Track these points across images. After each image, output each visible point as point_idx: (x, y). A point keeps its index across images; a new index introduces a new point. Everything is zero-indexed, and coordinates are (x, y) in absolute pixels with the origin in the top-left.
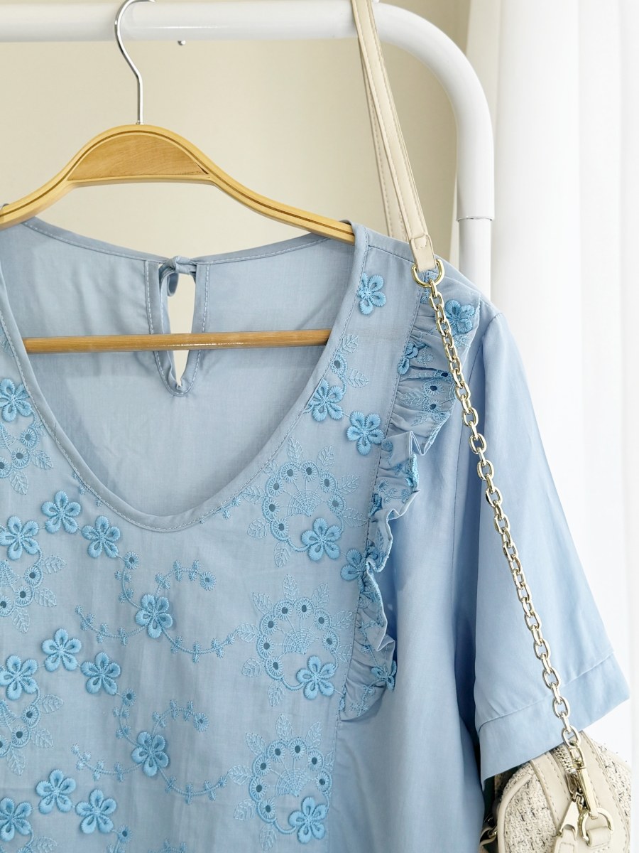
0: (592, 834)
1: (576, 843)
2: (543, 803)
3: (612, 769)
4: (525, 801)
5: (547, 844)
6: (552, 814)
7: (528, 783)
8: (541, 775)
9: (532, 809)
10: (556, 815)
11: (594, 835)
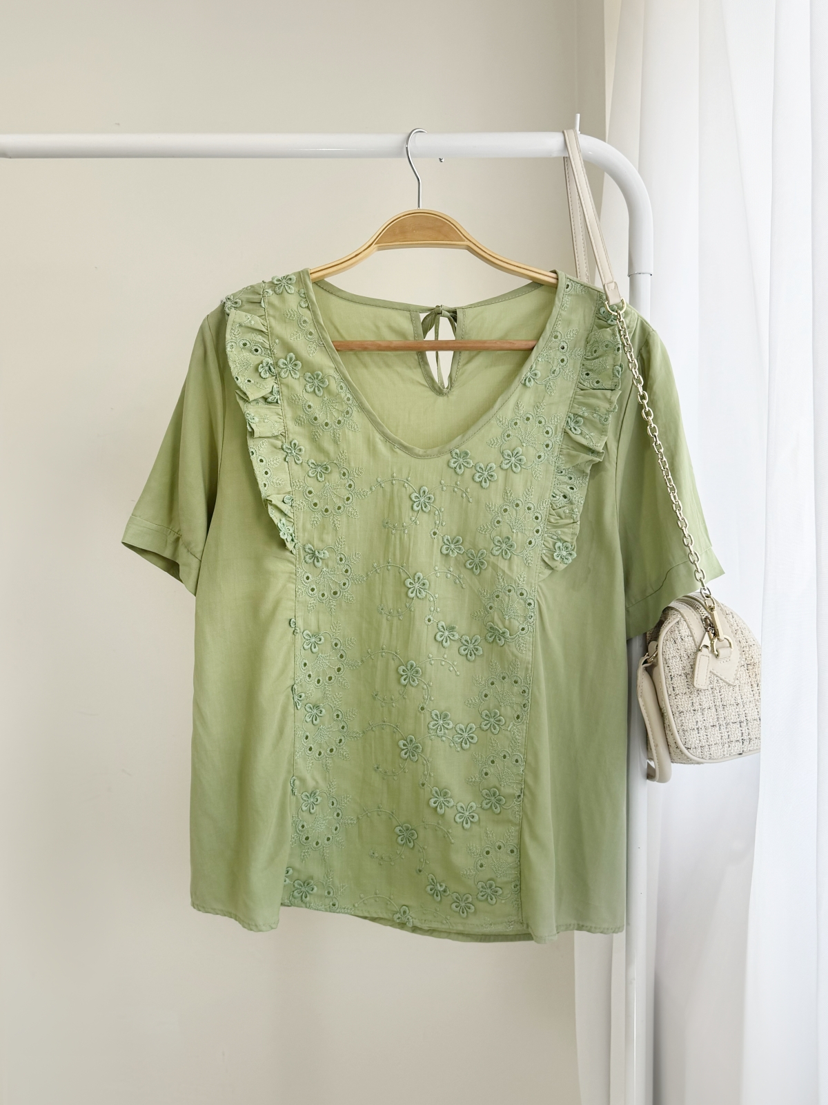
1: (710, 655)
2: (688, 633)
3: (731, 616)
4: (677, 632)
5: (691, 657)
6: (694, 640)
8: (687, 618)
9: (681, 636)
10: (696, 640)
11: (721, 651)
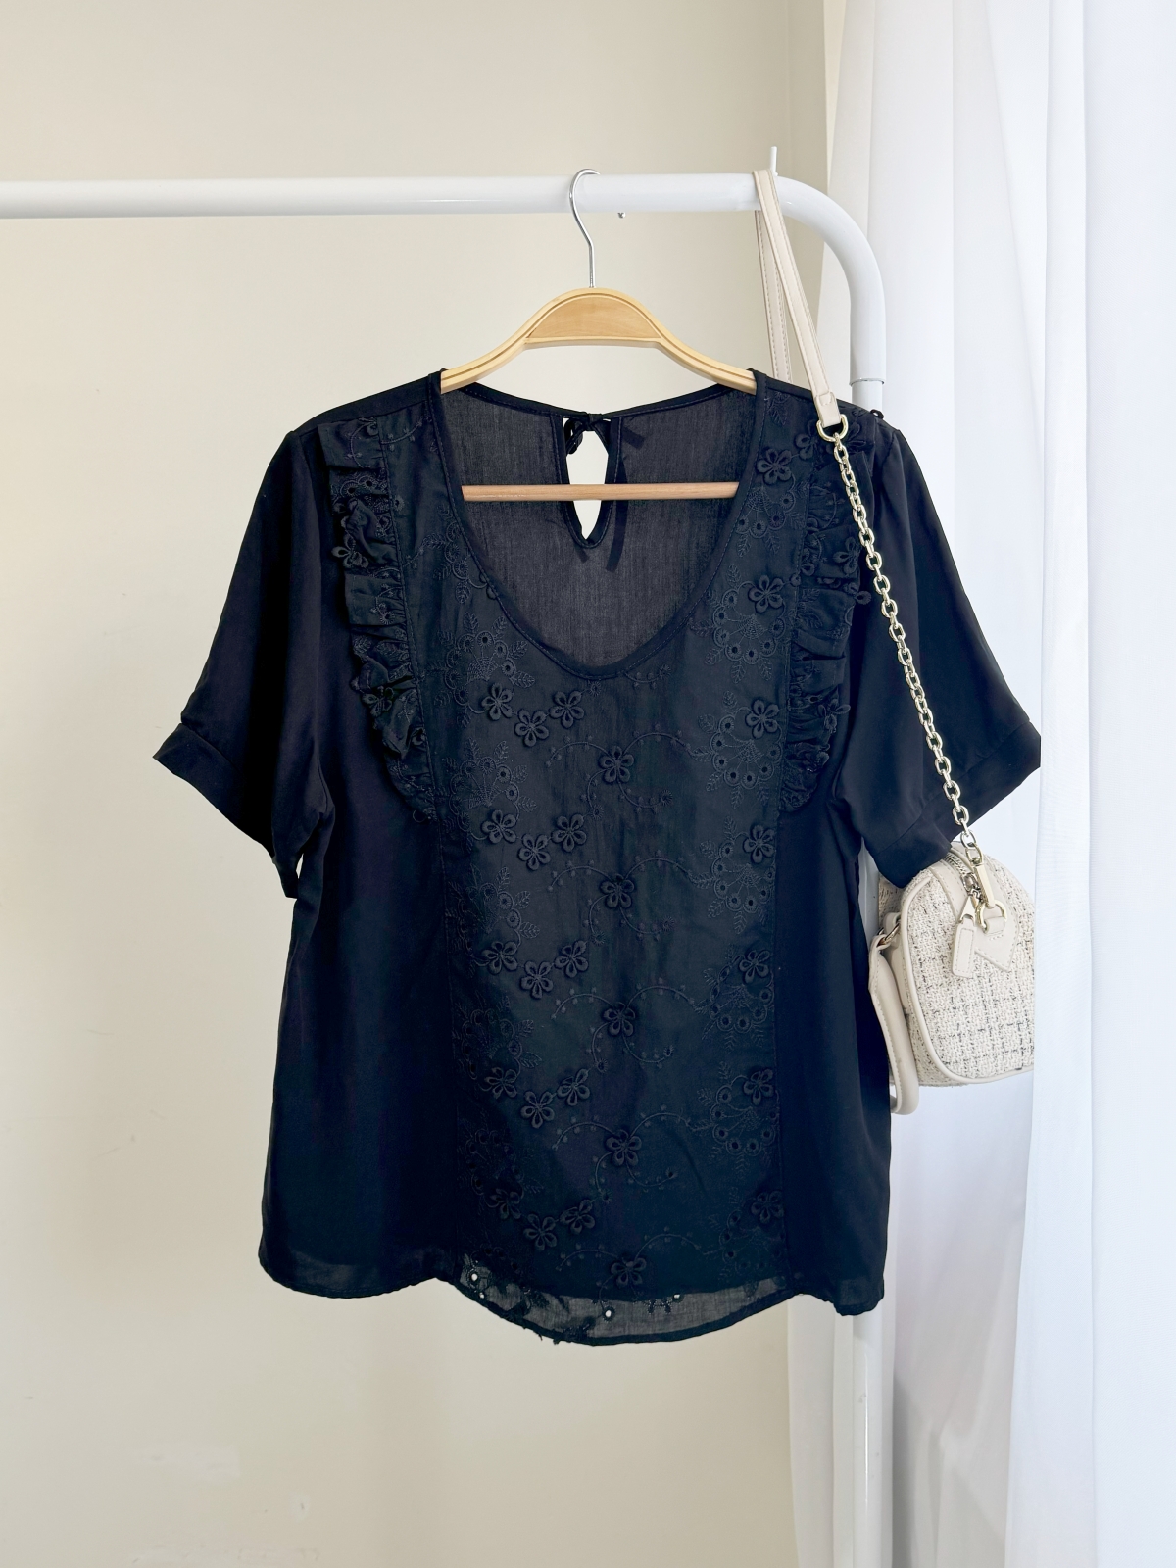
0: (988, 922)
1: (975, 929)
3: (1002, 873)
5: (948, 932)
7: (929, 883)
8: (941, 878)
9: (934, 904)
10: (955, 908)
11: (991, 923)
